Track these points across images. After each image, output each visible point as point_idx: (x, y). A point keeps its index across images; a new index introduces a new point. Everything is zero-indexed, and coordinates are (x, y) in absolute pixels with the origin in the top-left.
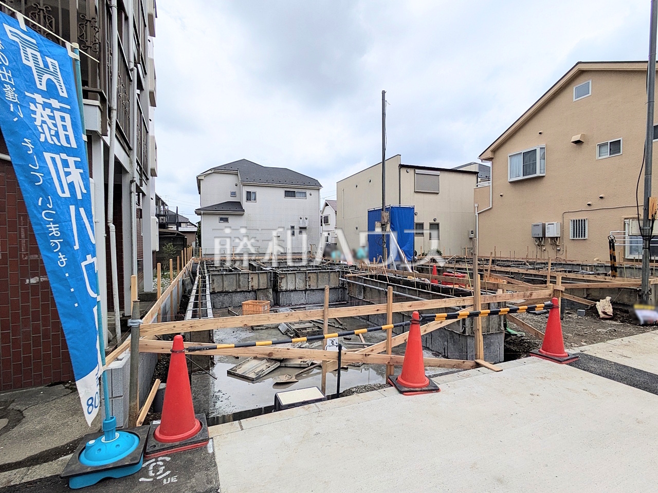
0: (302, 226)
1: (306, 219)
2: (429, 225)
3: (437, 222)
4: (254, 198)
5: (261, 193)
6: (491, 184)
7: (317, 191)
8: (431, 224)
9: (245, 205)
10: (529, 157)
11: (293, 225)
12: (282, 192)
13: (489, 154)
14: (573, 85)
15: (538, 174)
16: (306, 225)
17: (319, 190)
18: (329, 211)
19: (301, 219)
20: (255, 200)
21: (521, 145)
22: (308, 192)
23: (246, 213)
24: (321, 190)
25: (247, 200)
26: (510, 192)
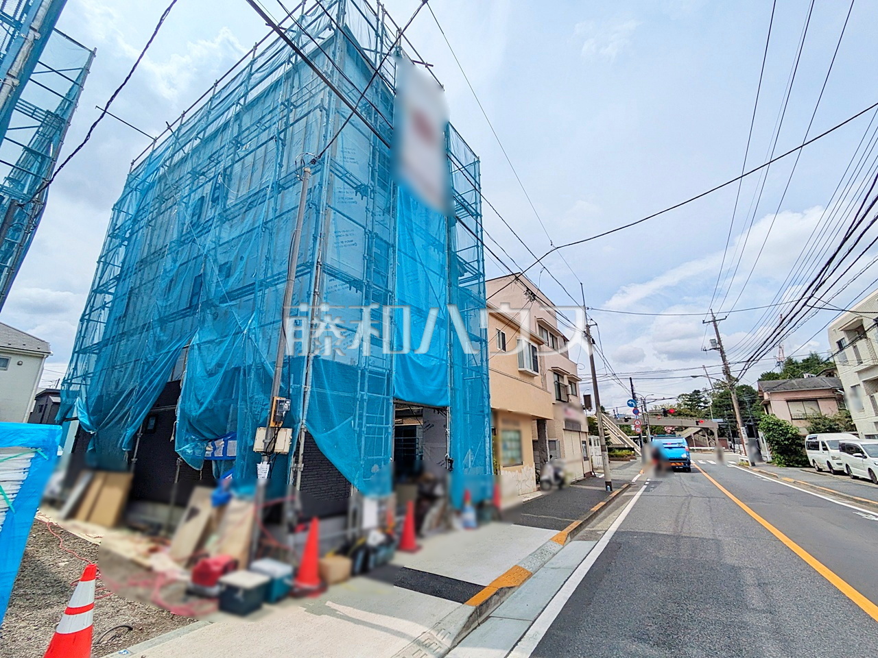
7: (39, 360)
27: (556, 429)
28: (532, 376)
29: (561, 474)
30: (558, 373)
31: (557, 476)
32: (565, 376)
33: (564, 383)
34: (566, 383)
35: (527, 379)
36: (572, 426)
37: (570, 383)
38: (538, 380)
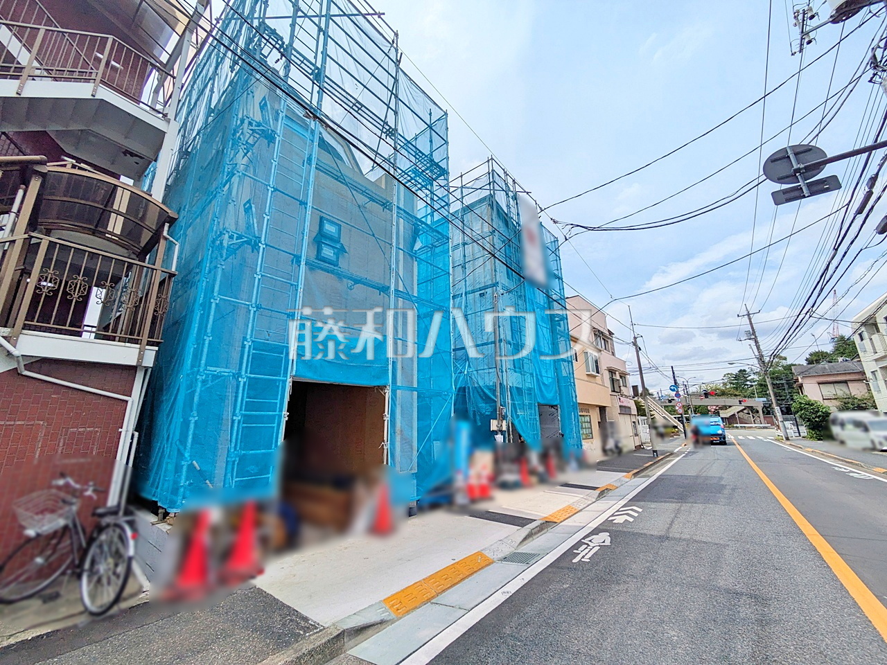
27: (613, 414)
28: (595, 377)
29: (620, 445)
30: (612, 371)
31: (617, 447)
32: (617, 373)
33: (617, 379)
34: (618, 378)
35: (592, 379)
36: (625, 410)
37: (621, 377)
38: (598, 379)
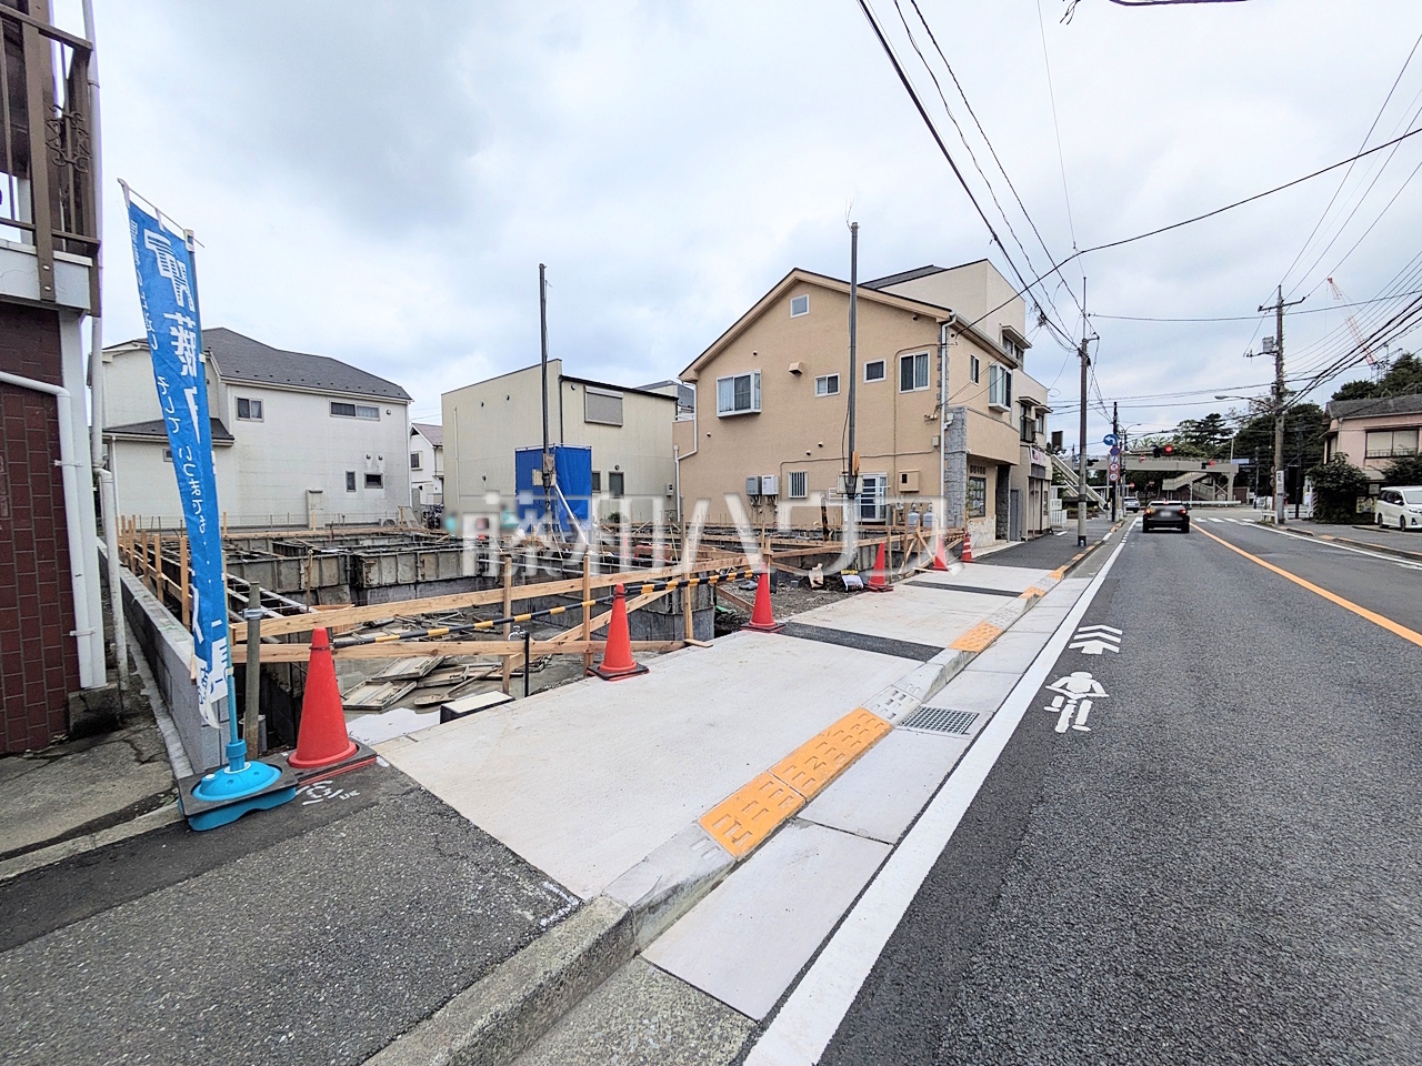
0: (370, 472)
1: (380, 459)
2: (608, 475)
3: (620, 471)
4: (256, 413)
5: (272, 402)
6: (695, 418)
7: (403, 407)
8: (611, 474)
9: (234, 425)
10: (742, 383)
11: (351, 470)
12: (325, 404)
13: (691, 374)
14: (788, 297)
15: (752, 410)
16: (380, 471)
17: (406, 405)
18: (421, 445)
19: (368, 458)
20: (260, 416)
21: (731, 367)
22: (383, 409)
23: (237, 443)
24: (409, 406)
25: (240, 416)
26: (720, 431)
27: (1019, 479)
28: (1002, 411)
30: (1026, 404)
32: (1033, 408)
33: (1031, 418)
35: (996, 416)
36: (1037, 473)
37: (1037, 416)
38: (1005, 415)
